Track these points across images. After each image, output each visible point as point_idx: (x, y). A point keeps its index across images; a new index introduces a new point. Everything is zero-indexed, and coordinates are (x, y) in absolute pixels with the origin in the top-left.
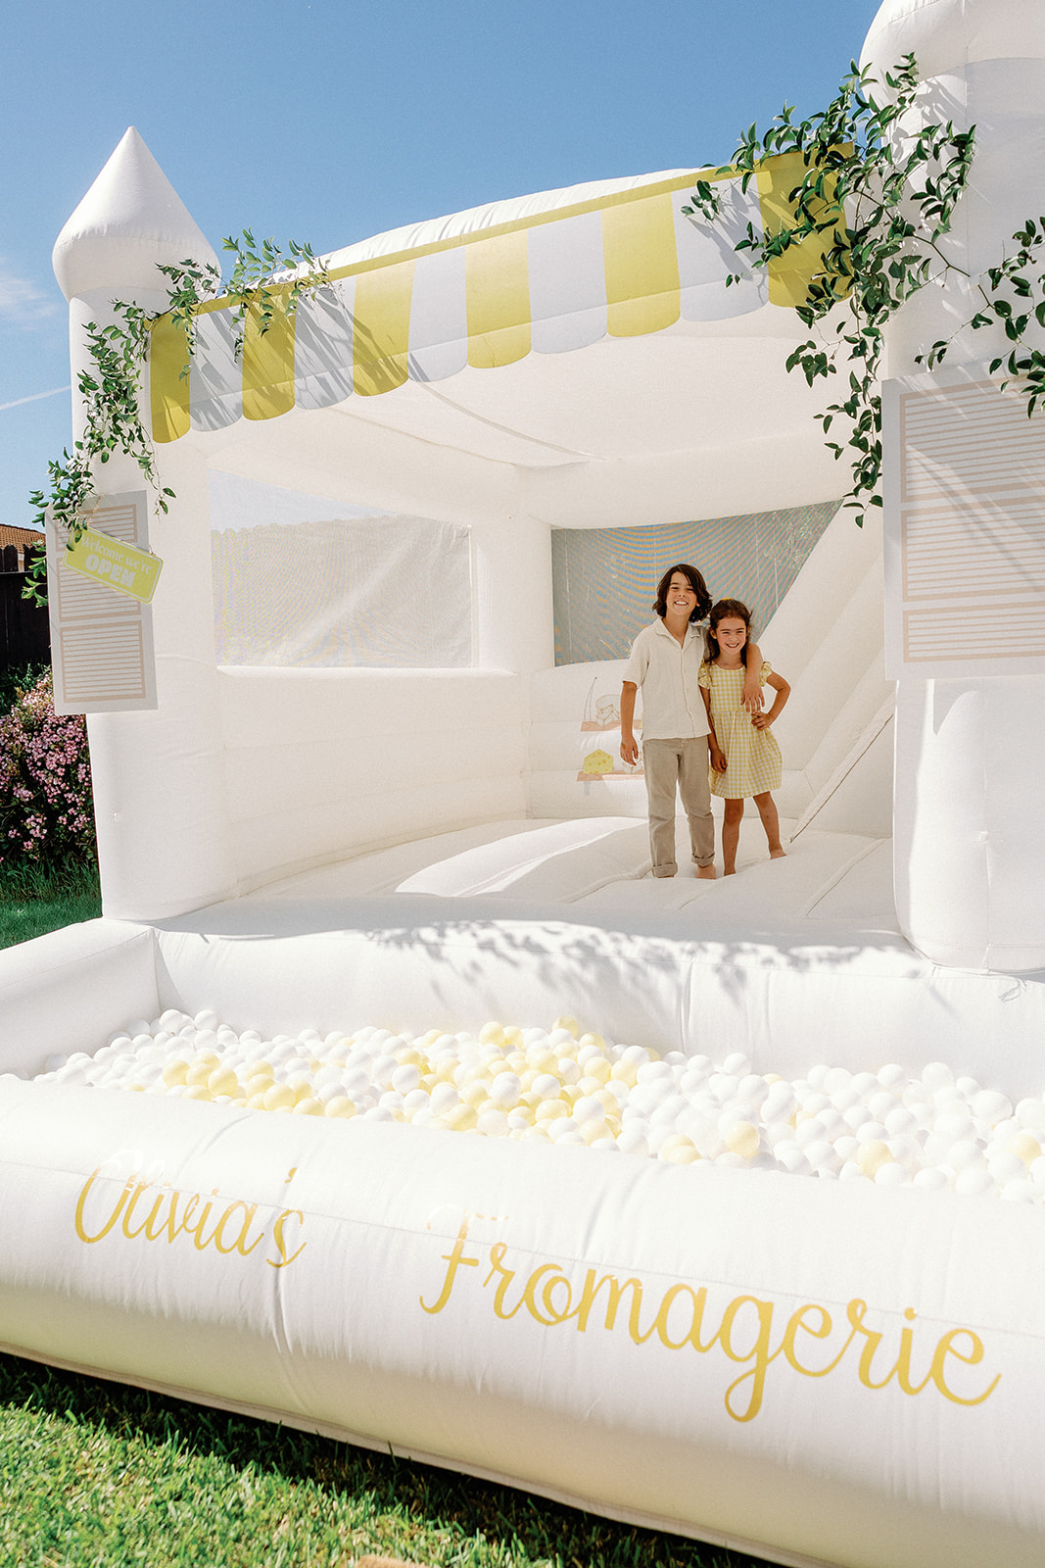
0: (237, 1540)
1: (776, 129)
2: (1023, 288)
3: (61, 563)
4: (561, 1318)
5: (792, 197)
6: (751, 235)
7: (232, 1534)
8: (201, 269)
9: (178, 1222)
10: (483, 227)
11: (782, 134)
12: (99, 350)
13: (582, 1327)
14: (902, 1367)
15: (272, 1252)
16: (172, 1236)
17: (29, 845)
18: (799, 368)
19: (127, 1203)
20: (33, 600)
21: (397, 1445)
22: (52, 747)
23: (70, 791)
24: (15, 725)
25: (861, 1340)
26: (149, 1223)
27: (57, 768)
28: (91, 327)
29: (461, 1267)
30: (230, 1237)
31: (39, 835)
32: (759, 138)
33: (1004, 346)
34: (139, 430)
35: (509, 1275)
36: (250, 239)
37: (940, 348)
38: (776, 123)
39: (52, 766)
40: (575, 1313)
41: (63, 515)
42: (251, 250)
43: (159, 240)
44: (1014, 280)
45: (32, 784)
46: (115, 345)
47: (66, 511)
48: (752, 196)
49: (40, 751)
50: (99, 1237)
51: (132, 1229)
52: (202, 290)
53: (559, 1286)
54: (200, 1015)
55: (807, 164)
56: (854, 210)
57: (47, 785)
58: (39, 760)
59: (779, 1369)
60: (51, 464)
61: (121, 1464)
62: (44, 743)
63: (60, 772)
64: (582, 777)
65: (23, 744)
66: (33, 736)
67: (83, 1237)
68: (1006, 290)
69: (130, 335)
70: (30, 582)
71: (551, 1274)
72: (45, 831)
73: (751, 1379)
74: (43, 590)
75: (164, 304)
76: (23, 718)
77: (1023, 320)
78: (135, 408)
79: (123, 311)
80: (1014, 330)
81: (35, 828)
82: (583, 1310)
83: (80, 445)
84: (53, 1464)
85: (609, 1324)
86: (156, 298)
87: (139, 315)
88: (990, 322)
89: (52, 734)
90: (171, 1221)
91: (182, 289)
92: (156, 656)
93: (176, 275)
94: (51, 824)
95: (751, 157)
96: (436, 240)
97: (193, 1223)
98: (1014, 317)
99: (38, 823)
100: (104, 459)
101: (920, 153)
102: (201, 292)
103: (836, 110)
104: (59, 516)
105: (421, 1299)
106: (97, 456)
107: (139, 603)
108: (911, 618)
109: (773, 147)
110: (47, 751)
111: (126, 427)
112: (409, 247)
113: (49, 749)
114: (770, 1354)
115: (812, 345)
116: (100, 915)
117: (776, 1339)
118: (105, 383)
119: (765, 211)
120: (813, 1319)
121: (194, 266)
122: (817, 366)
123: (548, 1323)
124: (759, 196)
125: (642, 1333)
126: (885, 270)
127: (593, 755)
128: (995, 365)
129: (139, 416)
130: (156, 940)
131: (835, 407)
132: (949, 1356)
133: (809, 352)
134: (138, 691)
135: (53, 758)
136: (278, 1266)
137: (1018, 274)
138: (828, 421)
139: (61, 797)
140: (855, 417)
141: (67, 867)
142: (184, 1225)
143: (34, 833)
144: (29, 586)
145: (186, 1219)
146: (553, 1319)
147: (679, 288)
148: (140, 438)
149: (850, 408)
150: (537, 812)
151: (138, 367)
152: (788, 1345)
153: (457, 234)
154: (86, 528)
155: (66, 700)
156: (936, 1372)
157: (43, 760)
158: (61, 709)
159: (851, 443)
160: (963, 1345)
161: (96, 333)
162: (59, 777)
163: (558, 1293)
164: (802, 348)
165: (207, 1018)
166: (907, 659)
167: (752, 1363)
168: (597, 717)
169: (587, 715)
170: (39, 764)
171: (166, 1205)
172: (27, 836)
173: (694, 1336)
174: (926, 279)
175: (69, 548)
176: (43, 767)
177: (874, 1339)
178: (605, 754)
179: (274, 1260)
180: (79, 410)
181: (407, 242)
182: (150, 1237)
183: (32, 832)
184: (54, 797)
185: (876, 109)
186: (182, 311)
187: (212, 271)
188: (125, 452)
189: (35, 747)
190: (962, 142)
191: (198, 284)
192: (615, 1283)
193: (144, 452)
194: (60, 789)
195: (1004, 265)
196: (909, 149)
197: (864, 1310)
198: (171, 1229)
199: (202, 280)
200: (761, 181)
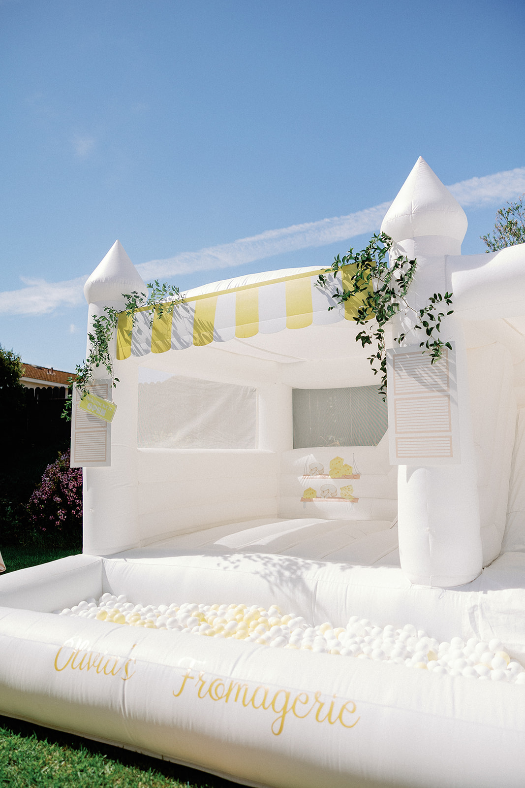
0: (101, 785)
1: (347, 256)
2: (432, 317)
3: (78, 406)
4: (219, 698)
5: (352, 279)
6: (338, 292)
7: (99, 783)
8: (139, 295)
9: (91, 663)
10: (243, 285)
11: (348, 258)
12: (98, 325)
13: (227, 701)
14: (330, 714)
15: (123, 675)
16: (89, 668)
17: (58, 523)
18: (360, 340)
19: (74, 656)
20: (65, 418)
21: (166, 756)
22: (72, 479)
23: (77, 499)
24: (56, 468)
25: (318, 705)
26: (81, 664)
27: (73, 488)
28: (95, 316)
29: (188, 680)
30: (108, 670)
31: (63, 518)
32: (341, 259)
33: (425, 338)
34: (108, 356)
35: (204, 683)
36: (157, 283)
37: (402, 336)
38: (348, 253)
39: (71, 487)
40: (225, 696)
41: (80, 386)
42: (158, 288)
43: (124, 283)
44: (429, 314)
45: (63, 495)
46: (104, 323)
47: (81, 384)
48: (339, 280)
49: (66, 480)
50: (62, 669)
51: (75, 666)
52: (139, 303)
53: (221, 686)
54: (120, 597)
55: (358, 267)
56: (376, 284)
57: (68, 496)
58: (66, 484)
59: (290, 716)
60: (77, 366)
61: (63, 759)
62: (68, 477)
63: (74, 490)
64: (303, 500)
65: (59, 477)
66: (64, 473)
67: (57, 669)
68: (426, 317)
69: (110, 320)
70: (65, 411)
71: (219, 682)
72: (65, 517)
73: (281, 719)
74: (70, 415)
75: (123, 308)
76: (60, 465)
77: (432, 329)
78: (107, 347)
79: (108, 310)
80: (429, 332)
81: (61, 515)
82: (228, 695)
83: (88, 361)
84: (38, 759)
85: (236, 700)
86: (120, 305)
87: (114, 312)
88: (420, 328)
89: (72, 473)
90: (89, 663)
91: (131, 302)
92: (112, 444)
93: (129, 297)
94: (68, 514)
95: (338, 265)
96: (226, 289)
97: (96, 664)
98: (429, 327)
99: (63, 513)
100: (97, 366)
101: (396, 266)
102: (138, 303)
103: (369, 249)
104: (78, 386)
105: (173, 692)
106: (95, 364)
107: (106, 422)
108: (398, 440)
109: (346, 262)
110: (69, 481)
111: (105, 354)
112: (216, 291)
113: (70, 479)
114: (287, 710)
115: (364, 332)
116: (82, 553)
117: (289, 706)
118: (98, 337)
119: (343, 285)
120: (303, 698)
121: (136, 293)
122: (366, 340)
123: (215, 700)
124: (342, 280)
125: (246, 703)
126: (385, 308)
127: (308, 490)
128: (422, 344)
129: (109, 350)
130: (103, 563)
131: (373, 356)
132: (345, 710)
133: (363, 335)
134: (104, 459)
135: (72, 484)
136: (125, 680)
137: (430, 312)
138: (372, 360)
139: (73, 502)
140: (381, 360)
141: (74, 534)
142: (93, 665)
143: (61, 518)
144: (64, 413)
145: (94, 662)
146: (217, 698)
147: (312, 312)
148: (108, 358)
149: (379, 356)
150: (282, 516)
151: (112, 330)
152: (293, 707)
153: (234, 287)
154: (89, 394)
155: (75, 462)
156: (340, 717)
157: (67, 484)
158: (73, 465)
159: (381, 369)
160: (350, 707)
161: (96, 319)
162: (74, 492)
163: (220, 689)
164: (361, 333)
165: (122, 598)
166: (397, 456)
167: (281, 714)
168: (310, 473)
169: (306, 472)
170: (65, 486)
171: (88, 656)
172: (58, 519)
173: (263, 704)
174: (399, 310)
175: (82, 399)
176: (67, 488)
177: (322, 705)
178: (313, 489)
179: (124, 678)
180: (89, 347)
181: (215, 290)
182: (80, 669)
183: (60, 517)
184: (71, 501)
185: (380, 249)
186: (130, 311)
187: (144, 295)
188: (103, 363)
189: (63, 478)
190: (412, 262)
191: (137, 300)
192: (239, 686)
193: (109, 364)
194: (74, 498)
195: (425, 309)
196: (392, 265)
197: (320, 695)
198: (88, 666)
199: (139, 299)
200: (340, 274)
